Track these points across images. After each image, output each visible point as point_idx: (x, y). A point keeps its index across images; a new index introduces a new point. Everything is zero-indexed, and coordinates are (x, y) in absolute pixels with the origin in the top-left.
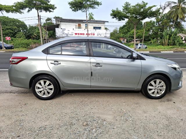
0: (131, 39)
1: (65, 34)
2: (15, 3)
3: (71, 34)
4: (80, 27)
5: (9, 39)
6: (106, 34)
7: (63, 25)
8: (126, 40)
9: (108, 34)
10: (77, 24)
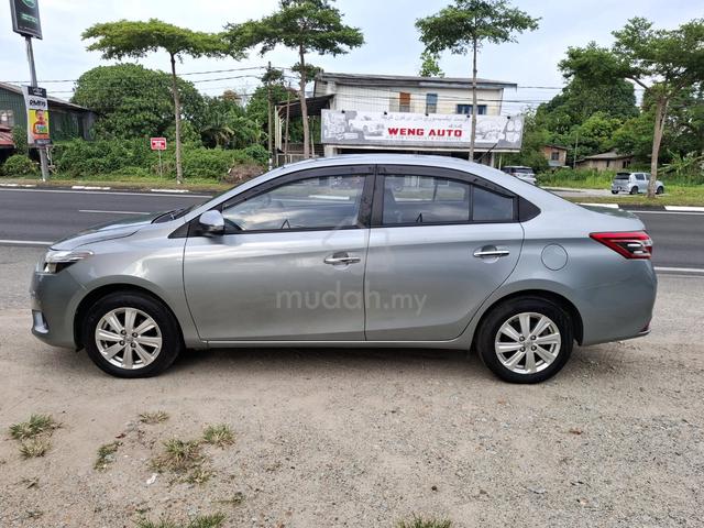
0: (586, 155)
1: (356, 131)
2: (229, 25)
3: (374, 130)
4: (405, 104)
5: (163, 144)
6: (505, 131)
7: (346, 99)
8: (563, 156)
9: (513, 131)
10: (398, 95)
